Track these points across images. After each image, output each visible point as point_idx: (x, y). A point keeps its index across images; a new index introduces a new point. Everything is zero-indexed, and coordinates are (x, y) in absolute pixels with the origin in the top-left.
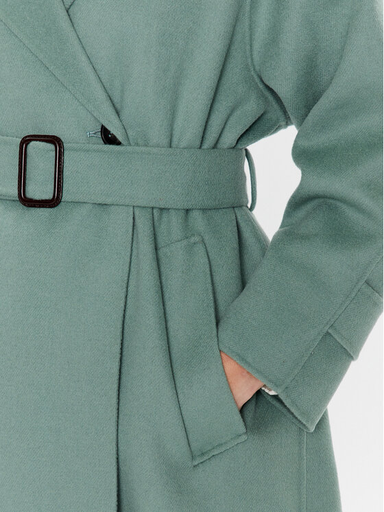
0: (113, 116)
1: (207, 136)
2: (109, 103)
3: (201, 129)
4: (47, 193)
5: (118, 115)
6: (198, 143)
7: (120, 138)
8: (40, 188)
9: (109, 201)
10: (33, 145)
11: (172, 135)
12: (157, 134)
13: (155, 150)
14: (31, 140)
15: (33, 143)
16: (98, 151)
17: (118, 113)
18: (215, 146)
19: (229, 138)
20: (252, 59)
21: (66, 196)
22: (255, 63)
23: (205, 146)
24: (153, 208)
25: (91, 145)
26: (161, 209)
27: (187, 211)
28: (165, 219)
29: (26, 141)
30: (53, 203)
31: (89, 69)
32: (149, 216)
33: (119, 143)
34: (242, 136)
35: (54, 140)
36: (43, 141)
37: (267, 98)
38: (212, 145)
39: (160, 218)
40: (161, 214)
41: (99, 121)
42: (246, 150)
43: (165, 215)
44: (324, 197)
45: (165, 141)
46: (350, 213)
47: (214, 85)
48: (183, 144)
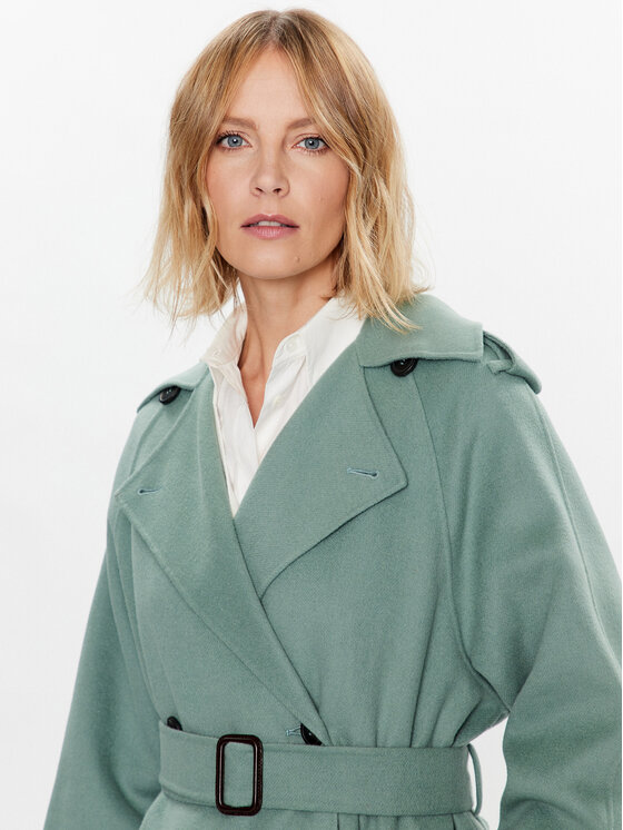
0: (313, 713)
1: (417, 733)
2: (307, 699)
3: (409, 725)
4: (244, 799)
5: (318, 712)
6: (407, 741)
7: (320, 737)
8: (239, 795)
9: (311, 807)
10: (230, 745)
11: (376, 732)
12: (361, 733)
13: (361, 750)
14: (228, 741)
15: (230, 744)
16: (299, 752)
17: (317, 709)
18: (429, 744)
19: (445, 734)
20: (463, 645)
21: (266, 803)
22: (467, 649)
23: (416, 745)
24: (359, 815)
25: (291, 746)
26: (368, 816)
27: (398, 818)
28: (372, 827)
29: (223, 741)
30: (253, 809)
31: (285, 663)
32: (354, 825)
33: (319, 743)
34: (459, 731)
35: (252, 740)
36: (240, 741)
37: (481, 686)
38: (424, 743)
39: (367, 826)
40: (368, 822)
41: (297, 719)
42: (469, 746)
43: (372, 822)
44: (534, 800)
45: (369, 740)
46: (562, 818)
47: (419, 677)
48: (390, 742)
